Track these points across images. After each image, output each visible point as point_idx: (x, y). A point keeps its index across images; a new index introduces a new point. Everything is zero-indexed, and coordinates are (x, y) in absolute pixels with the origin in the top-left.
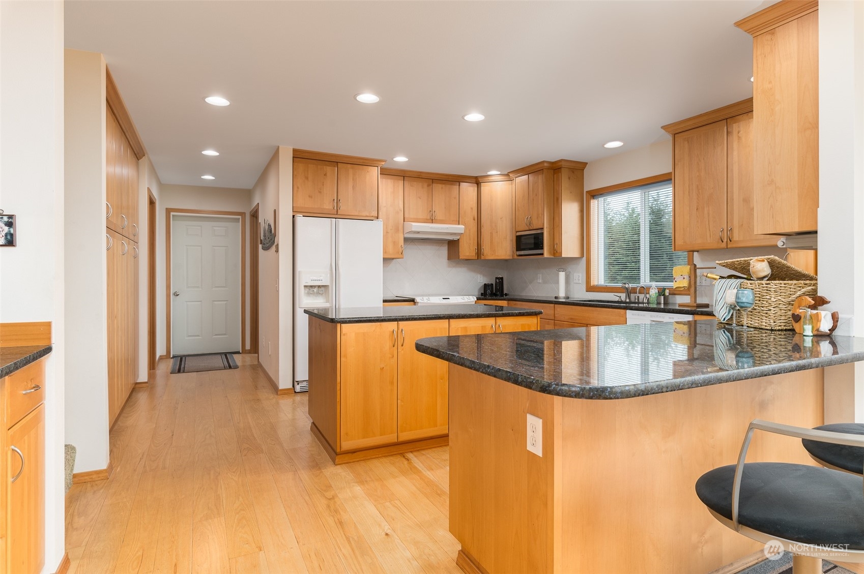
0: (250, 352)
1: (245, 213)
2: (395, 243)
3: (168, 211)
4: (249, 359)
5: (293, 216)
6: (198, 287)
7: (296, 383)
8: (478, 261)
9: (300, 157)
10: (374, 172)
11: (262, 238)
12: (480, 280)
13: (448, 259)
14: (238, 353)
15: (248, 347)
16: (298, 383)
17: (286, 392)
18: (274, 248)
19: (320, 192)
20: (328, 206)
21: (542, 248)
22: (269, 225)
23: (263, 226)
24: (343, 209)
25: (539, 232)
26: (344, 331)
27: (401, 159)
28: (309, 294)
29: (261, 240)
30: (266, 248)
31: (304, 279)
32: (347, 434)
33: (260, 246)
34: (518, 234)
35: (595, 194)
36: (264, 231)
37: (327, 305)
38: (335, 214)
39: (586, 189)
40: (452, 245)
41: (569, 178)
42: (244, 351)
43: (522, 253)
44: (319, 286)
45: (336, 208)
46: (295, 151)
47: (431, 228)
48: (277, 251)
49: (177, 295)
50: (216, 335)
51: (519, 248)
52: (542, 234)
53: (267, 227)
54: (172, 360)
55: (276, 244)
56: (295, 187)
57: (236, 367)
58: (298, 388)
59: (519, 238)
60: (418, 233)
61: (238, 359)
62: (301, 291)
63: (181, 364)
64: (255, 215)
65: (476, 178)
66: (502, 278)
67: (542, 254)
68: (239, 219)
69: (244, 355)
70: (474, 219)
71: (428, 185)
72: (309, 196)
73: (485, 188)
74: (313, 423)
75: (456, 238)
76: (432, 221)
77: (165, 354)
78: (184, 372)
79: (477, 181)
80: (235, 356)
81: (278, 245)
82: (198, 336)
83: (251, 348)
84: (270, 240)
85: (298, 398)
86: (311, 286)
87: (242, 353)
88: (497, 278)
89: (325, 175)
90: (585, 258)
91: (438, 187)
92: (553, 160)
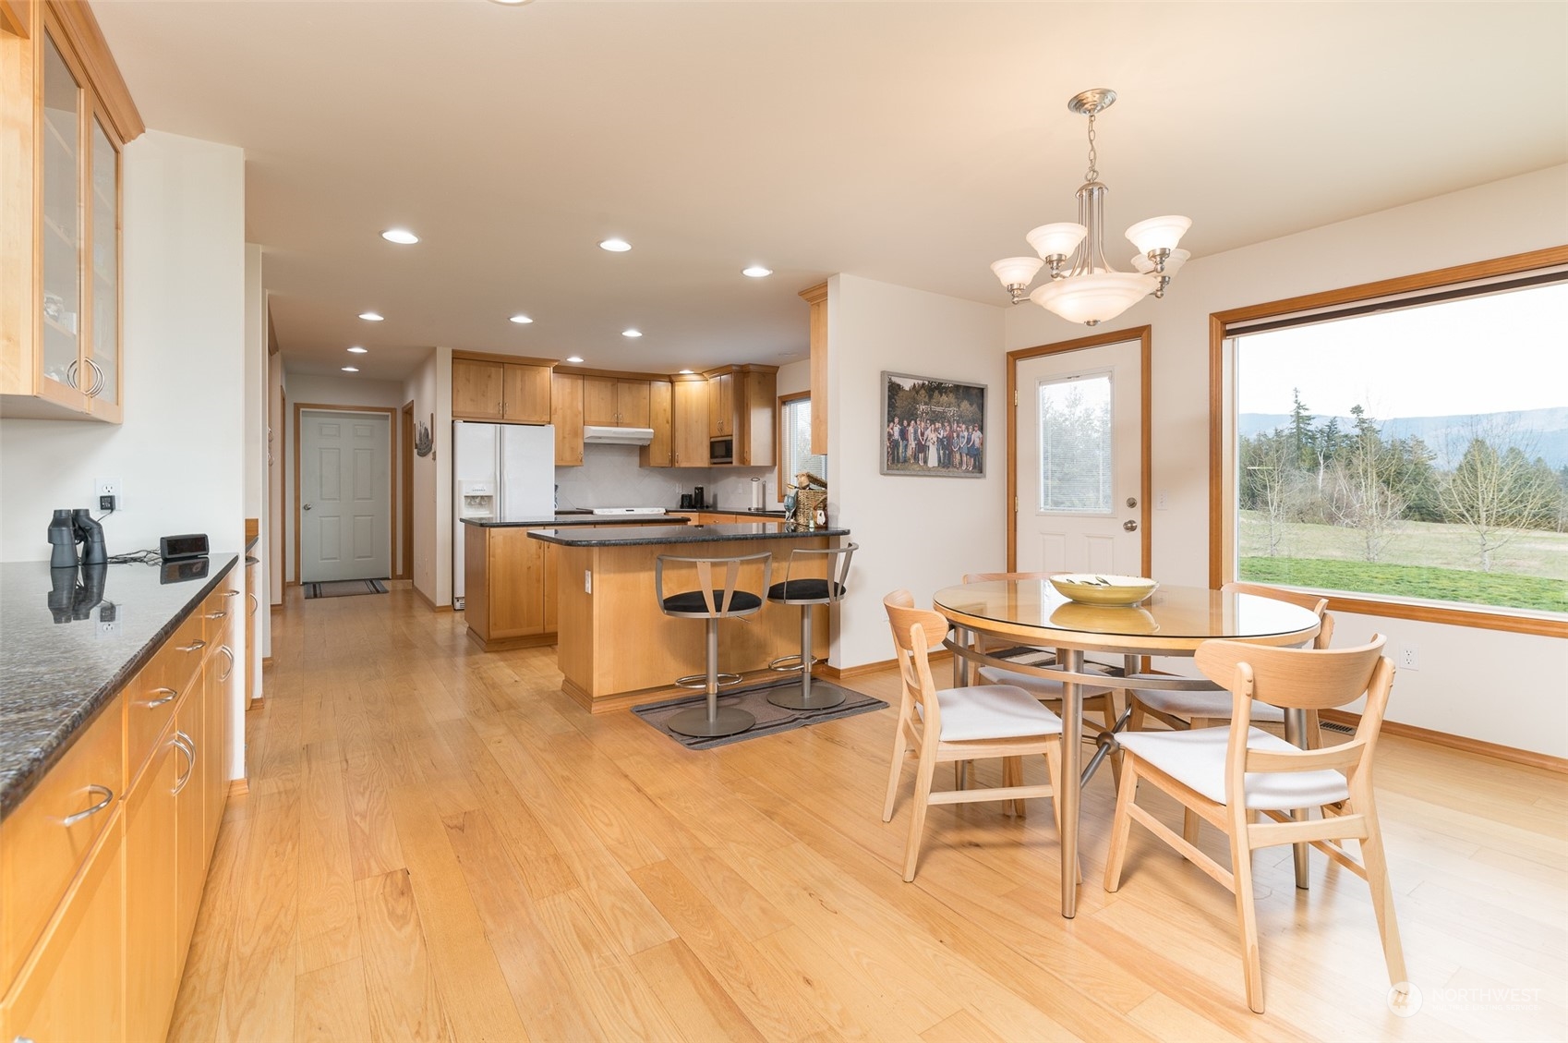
0: (401, 578)
1: (395, 409)
2: (573, 449)
3: (297, 407)
4: (400, 585)
5: (453, 422)
6: (335, 499)
7: (455, 600)
8: (671, 469)
9: (459, 357)
10: (548, 372)
11: (418, 442)
12: (678, 490)
13: (640, 467)
14: (388, 579)
15: (400, 571)
16: (458, 599)
17: (444, 609)
18: (431, 455)
19: (484, 396)
20: (492, 410)
21: (731, 457)
22: (426, 429)
23: (418, 430)
24: (509, 414)
25: (729, 438)
26: (492, 534)
27: (575, 360)
28: (470, 504)
29: (416, 444)
30: (422, 454)
31: (465, 489)
32: (495, 624)
33: (415, 451)
34: (712, 440)
35: (786, 400)
36: (420, 434)
37: (491, 516)
38: (501, 420)
39: (779, 394)
40: (643, 450)
41: (759, 383)
42: (395, 577)
43: (715, 460)
44: (482, 497)
45: (501, 412)
46: (454, 352)
47: (614, 433)
48: (434, 459)
49: (309, 509)
50: (359, 557)
51: (713, 455)
52: (732, 441)
53: (423, 431)
54: (302, 587)
55: (433, 451)
56: (455, 390)
57: (386, 592)
58: (458, 605)
59: (713, 445)
60: (600, 438)
61: (387, 585)
62: (461, 502)
63: (315, 590)
64: (408, 412)
65: (669, 376)
66: (702, 489)
67: (731, 463)
68: (388, 416)
69: (395, 581)
70: (668, 422)
71: (612, 385)
72: (471, 400)
73: (680, 388)
74: (469, 627)
75: (646, 443)
76: (617, 425)
77: (293, 580)
78: (321, 597)
79: (672, 379)
80: (383, 582)
81: (435, 452)
82: (335, 558)
83: (403, 572)
84: (426, 447)
85: (458, 615)
86: (473, 497)
87: (392, 579)
88: (696, 488)
89: (489, 376)
90: (777, 467)
91: (623, 387)
92: (743, 364)
